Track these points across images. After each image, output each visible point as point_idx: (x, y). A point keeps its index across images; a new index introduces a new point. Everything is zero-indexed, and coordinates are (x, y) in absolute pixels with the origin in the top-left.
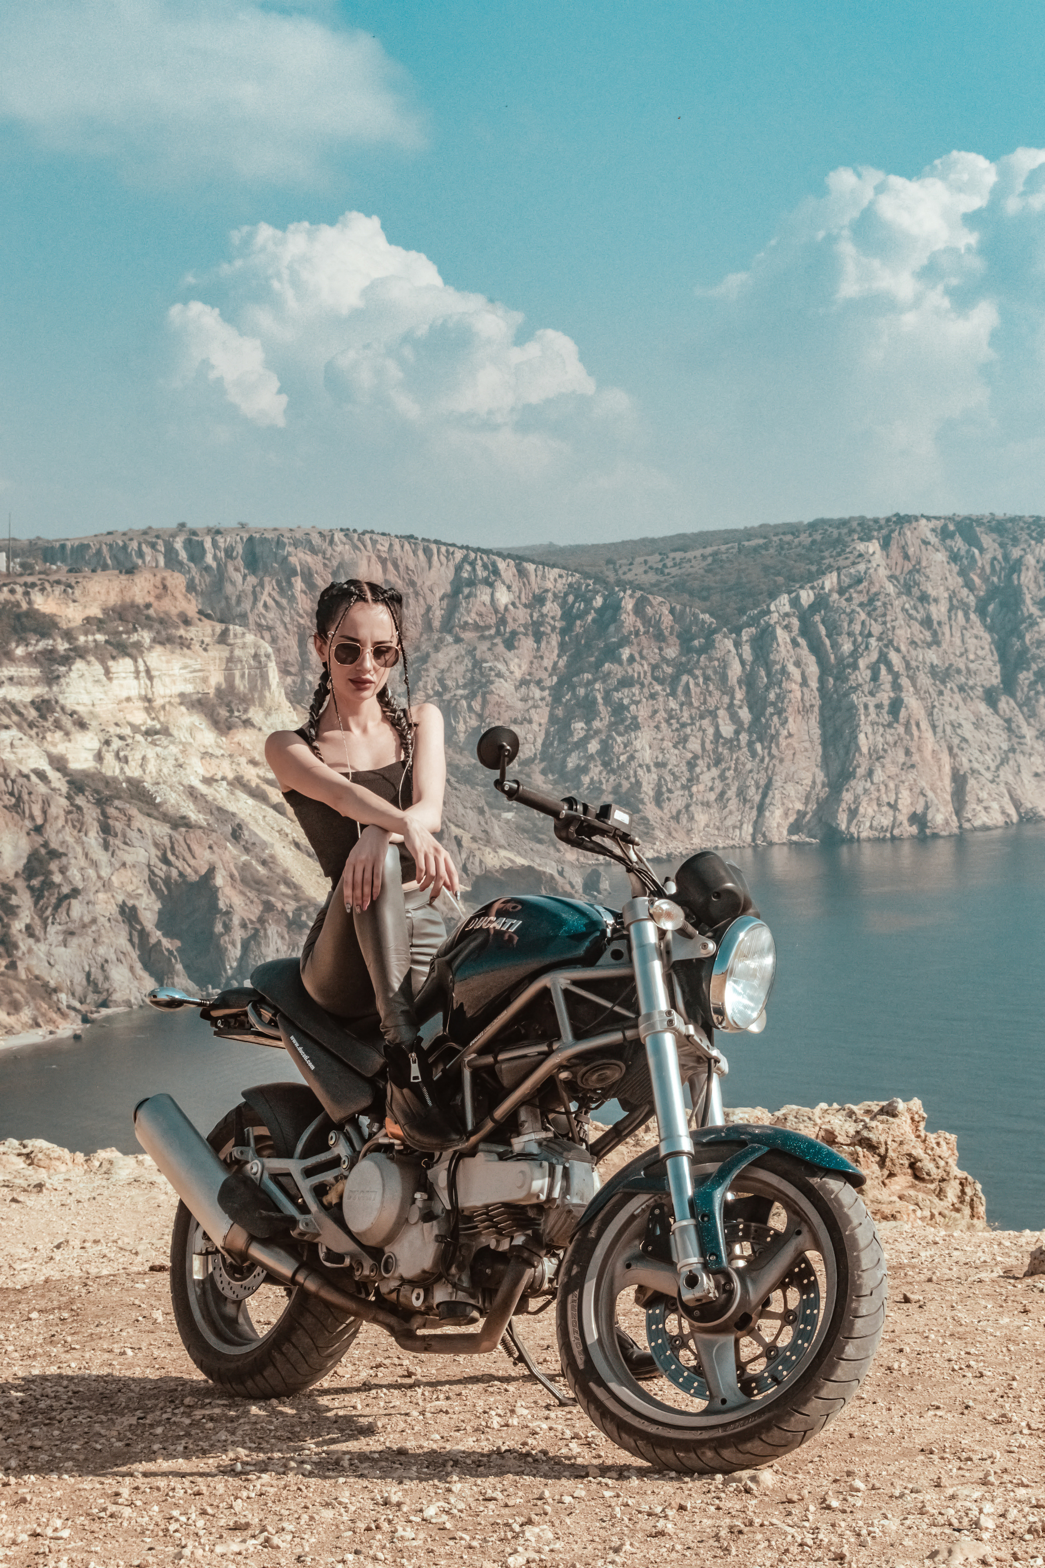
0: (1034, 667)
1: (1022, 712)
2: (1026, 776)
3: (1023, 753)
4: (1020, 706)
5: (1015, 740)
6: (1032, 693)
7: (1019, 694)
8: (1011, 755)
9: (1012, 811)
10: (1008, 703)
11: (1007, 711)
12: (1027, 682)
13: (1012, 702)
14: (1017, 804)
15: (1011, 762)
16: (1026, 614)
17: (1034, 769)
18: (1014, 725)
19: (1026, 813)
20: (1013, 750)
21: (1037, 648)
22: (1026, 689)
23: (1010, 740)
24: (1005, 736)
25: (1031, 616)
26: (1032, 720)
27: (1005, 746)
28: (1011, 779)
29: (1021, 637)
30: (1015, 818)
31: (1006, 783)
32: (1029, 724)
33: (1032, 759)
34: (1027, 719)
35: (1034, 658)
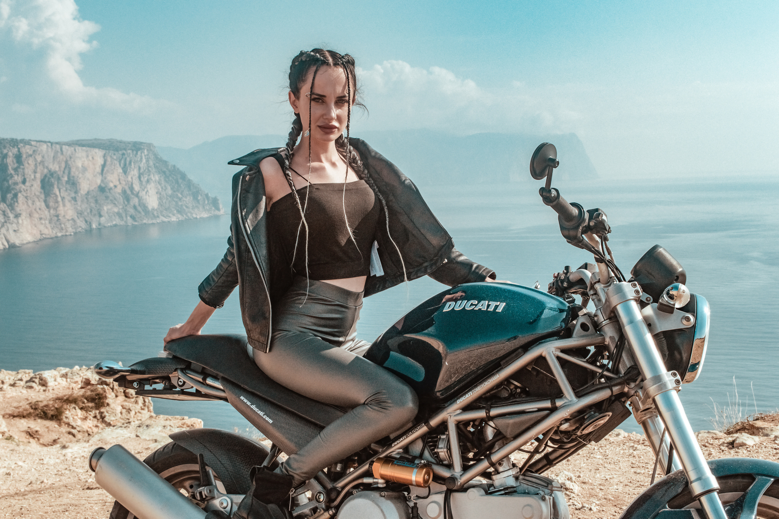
0: (13, 192)
1: (9, 209)
2: (11, 231)
3: (10, 223)
4: (8, 206)
5: (6, 219)
6: (12, 202)
7: (8, 202)
8: (5, 224)
9: (6, 244)
10: (3, 205)
11: (3, 208)
12: (10, 198)
13: (5, 205)
14: (8, 241)
15: (5, 227)
16: (9, 173)
17: (14, 229)
18: (6, 213)
19: (11, 245)
20: (6, 222)
21: (14, 185)
22: (10, 200)
23: (4, 218)
24: (2, 217)
25: (11, 174)
26: (12, 211)
27: (3, 221)
28: (5, 232)
29: (8, 181)
30: (7, 246)
31: (4, 234)
32: (12, 213)
33: (13, 225)
34: (11, 211)
35: (13, 189)
